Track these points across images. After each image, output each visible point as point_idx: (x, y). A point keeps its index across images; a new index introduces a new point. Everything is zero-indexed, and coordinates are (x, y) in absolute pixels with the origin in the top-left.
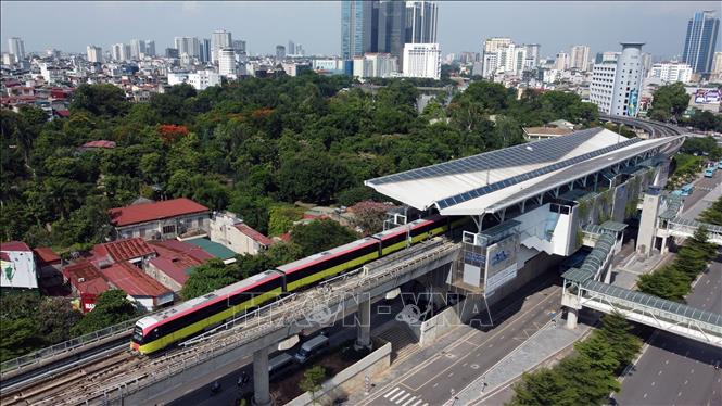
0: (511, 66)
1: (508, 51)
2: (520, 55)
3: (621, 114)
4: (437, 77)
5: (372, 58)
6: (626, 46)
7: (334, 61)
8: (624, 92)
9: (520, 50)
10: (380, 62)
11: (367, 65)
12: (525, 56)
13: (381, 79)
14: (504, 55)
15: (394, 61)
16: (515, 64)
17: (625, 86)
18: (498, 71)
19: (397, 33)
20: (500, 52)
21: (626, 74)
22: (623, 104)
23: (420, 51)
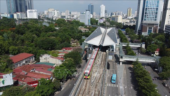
0: (56, 15)
1: (55, 12)
2: (58, 12)
3: (88, 24)
4: (38, 18)
5: (19, 13)
6: (87, 10)
7: (7, 15)
8: (88, 20)
9: (58, 11)
10: (21, 15)
11: (18, 15)
12: (59, 13)
13: (22, 19)
14: (54, 12)
15: (25, 14)
16: (57, 14)
17: (88, 19)
18: (54, 16)
19: (23, 7)
20: (53, 12)
21: (88, 16)
22: (88, 23)
23: (32, 12)
